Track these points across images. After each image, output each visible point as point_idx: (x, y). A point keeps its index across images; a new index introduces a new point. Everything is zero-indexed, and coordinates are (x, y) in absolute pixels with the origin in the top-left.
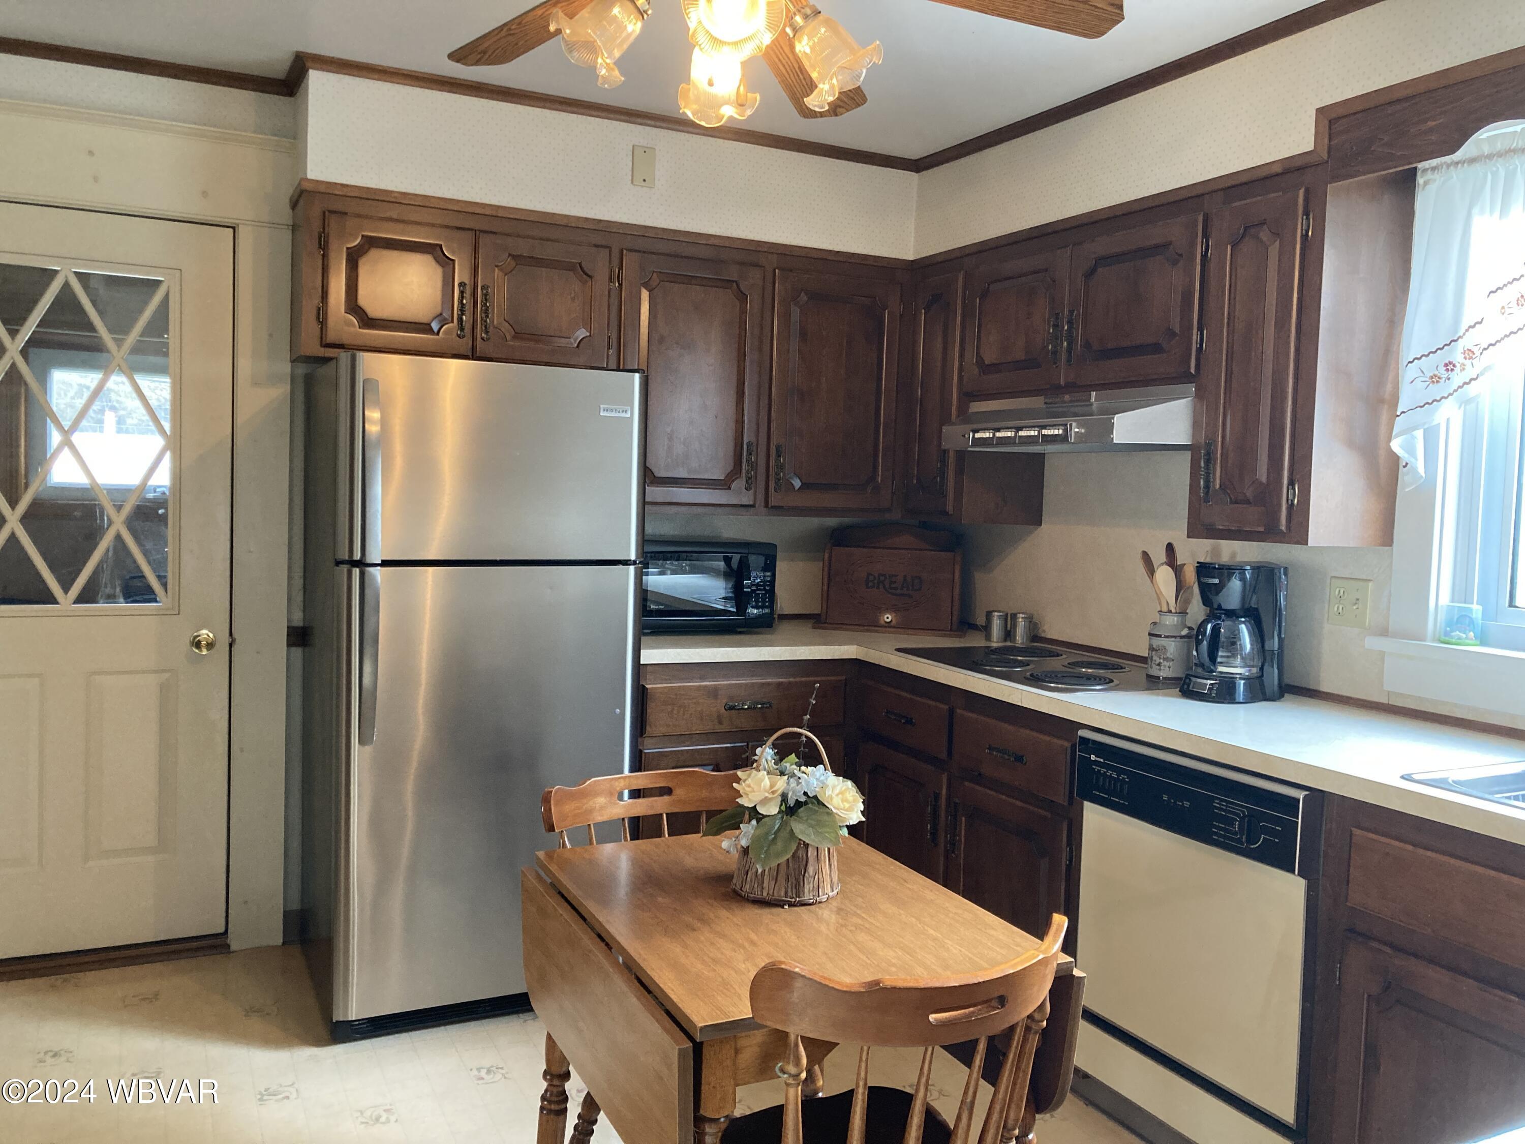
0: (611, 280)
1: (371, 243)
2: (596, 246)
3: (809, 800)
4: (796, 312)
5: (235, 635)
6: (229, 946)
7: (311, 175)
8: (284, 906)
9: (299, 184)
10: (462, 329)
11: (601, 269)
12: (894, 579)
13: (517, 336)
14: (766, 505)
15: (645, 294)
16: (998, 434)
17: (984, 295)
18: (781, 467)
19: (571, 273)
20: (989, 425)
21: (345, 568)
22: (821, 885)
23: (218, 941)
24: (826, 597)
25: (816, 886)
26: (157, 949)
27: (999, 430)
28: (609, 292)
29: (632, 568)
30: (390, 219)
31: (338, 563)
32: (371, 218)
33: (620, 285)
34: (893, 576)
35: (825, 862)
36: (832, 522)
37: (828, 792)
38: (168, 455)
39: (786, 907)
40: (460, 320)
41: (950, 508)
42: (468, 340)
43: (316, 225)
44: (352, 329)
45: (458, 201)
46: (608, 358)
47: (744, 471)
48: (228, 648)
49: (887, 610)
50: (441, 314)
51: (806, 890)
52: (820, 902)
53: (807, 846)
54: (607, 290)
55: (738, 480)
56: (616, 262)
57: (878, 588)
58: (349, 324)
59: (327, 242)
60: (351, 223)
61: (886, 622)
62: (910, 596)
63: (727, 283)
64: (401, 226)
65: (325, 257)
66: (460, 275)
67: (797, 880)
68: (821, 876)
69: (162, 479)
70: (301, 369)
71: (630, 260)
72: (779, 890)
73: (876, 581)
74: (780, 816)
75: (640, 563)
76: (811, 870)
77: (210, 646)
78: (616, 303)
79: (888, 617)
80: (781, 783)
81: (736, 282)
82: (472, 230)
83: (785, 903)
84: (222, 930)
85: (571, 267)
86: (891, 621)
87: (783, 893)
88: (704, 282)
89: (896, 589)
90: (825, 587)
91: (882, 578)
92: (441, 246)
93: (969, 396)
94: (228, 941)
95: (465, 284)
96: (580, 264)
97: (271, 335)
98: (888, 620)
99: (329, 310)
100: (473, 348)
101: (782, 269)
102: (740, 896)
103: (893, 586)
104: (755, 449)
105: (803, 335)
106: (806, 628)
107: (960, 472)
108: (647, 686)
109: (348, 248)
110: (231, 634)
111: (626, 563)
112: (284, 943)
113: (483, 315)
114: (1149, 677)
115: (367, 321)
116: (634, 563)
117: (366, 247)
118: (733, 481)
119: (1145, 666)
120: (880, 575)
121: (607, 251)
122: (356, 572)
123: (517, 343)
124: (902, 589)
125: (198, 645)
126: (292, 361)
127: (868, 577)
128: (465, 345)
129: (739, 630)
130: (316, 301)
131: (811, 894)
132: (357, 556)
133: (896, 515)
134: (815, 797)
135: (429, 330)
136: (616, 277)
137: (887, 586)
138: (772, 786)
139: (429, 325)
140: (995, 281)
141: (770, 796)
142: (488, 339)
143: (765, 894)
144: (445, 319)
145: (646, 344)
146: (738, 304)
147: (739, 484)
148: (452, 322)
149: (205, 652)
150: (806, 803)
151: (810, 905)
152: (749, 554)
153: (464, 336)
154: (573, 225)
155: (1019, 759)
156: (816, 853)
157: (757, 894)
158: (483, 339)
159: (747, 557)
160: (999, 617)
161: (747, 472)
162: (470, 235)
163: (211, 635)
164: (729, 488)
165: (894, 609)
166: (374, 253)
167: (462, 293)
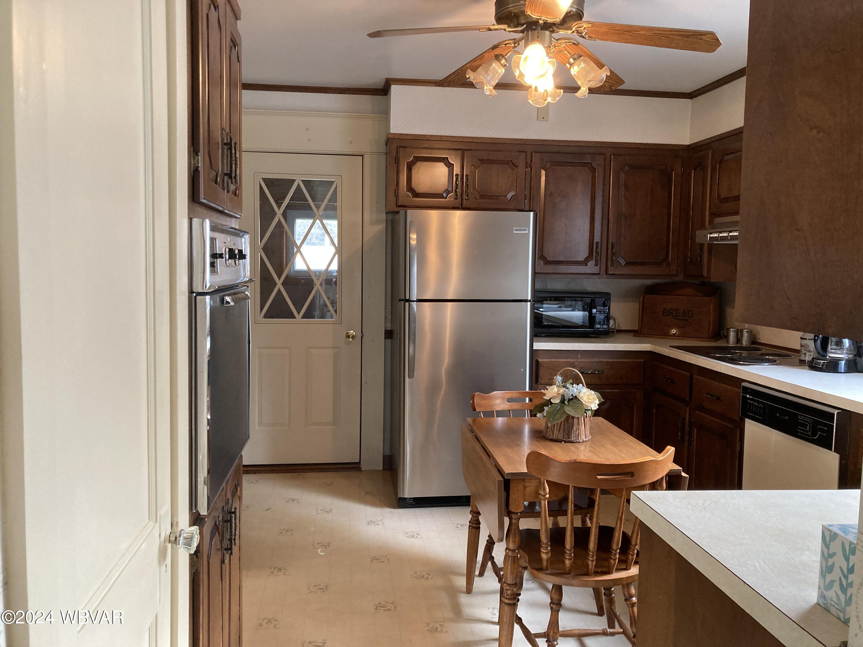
0: (526, 167)
1: (418, 159)
2: (519, 152)
3: (574, 398)
4: (622, 176)
5: (364, 333)
6: (361, 468)
7: (392, 131)
8: (383, 453)
9: (387, 136)
10: (457, 196)
11: (521, 162)
12: (678, 311)
13: (482, 197)
14: (606, 273)
15: (543, 172)
16: (731, 234)
17: (721, 162)
18: (613, 254)
19: (507, 166)
20: (726, 230)
21: (402, 302)
22: (579, 435)
23: (357, 466)
24: (641, 320)
25: (577, 435)
26: (333, 466)
27: (731, 232)
28: (525, 173)
29: (529, 303)
30: (426, 148)
31: (400, 300)
32: (418, 148)
33: (531, 169)
34: (678, 309)
35: (582, 426)
36: (649, 282)
37: (581, 395)
38: (337, 256)
39: (563, 442)
40: (456, 191)
41: (705, 274)
42: (459, 200)
43: (394, 154)
44: (409, 199)
45: (456, 137)
46: (524, 204)
47: (594, 257)
48: (361, 339)
49: (674, 327)
50: (447, 189)
51: (572, 436)
52: (579, 442)
53: (573, 418)
54: (524, 172)
55: (591, 261)
56: (529, 158)
57: (669, 316)
58: (408, 196)
59: (399, 160)
60: (408, 150)
61: (673, 334)
62: (686, 320)
63: (585, 165)
64: (430, 150)
65: (398, 167)
66: (457, 170)
67: (568, 432)
68: (579, 432)
69: (334, 267)
70: (390, 217)
71: (536, 158)
72: (561, 435)
73: (668, 312)
74: (560, 404)
75: (533, 301)
76: (575, 428)
77: (353, 337)
78: (529, 178)
79: (674, 331)
80: (562, 390)
81: (590, 163)
82: (461, 149)
83: (563, 441)
84: (358, 461)
85: (507, 163)
86: (676, 333)
87: (562, 437)
88: (572, 164)
89: (679, 316)
90: (641, 315)
91: (671, 311)
92: (447, 158)
93: (714, 215)
94: (361, 466)
95: (458, 175)
96: (511, 161)
97: (377, 202)
98: (675, 332)
99: (399, 192)
100: (462, 203)
101: (613, 155)
102: (545, 437)
103: (677, 315)
104: (600, 245)
105: (626, 187)
106: (630, 336)
107: (710, 254)
108: (539, 360)
109: (407, 163)
110: (362, 333)
111: (526, 301)
112: (383, 469)
113: (466, 188)
114: (800, 360)
115: (416, 195)
116: (530, 301)
117: (415, 161)
118: (588, 261)
119: (799, 355)
120: (670, 309)
121: (525, 153)
122: (407, 304)
123: (482, 201)
124: (682, 316)
125: (349, 337)
126: (386, 214)
127: (664, 310)
128: (458, 202)
129: (591, 336)
130: (394, 187)
131: (575, 438)
132: (407, 298)
133: (680, 278)
134: (576, 397)
135: (443, 198)
136: (529, 165)
137: (674, 315)
138: (558, 392)
139: (442, 194)
140: (727, 154)
141: (557, 395)
142: (468, 199)
143: (554, 437)
144: (450, 191)
145: (544, 197)
146: (591, 173)
147: (591, 263)
148: (452, 192)
149: (351, 340)
150: (572, 399)
151: (574, 443)
152: (596, 297)
153: (457, 199)
154: (508, 143)
155: (719, 398)
156: (577, 421)
157: (551, 437)
158: (466, 199)
159: (595, 299)
160: (733, 331)
161: (596, 257)
162: (460, 152)
163: (354, 333)
164: (586, 265)
165: (678, 327)
166: (419, 164)
167: (457, 179)
